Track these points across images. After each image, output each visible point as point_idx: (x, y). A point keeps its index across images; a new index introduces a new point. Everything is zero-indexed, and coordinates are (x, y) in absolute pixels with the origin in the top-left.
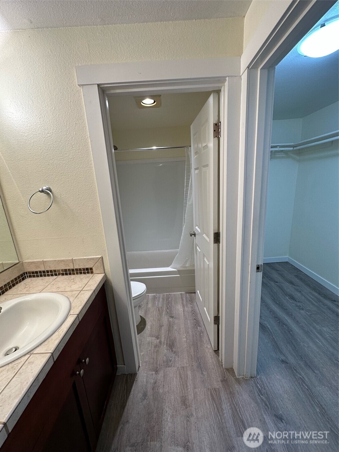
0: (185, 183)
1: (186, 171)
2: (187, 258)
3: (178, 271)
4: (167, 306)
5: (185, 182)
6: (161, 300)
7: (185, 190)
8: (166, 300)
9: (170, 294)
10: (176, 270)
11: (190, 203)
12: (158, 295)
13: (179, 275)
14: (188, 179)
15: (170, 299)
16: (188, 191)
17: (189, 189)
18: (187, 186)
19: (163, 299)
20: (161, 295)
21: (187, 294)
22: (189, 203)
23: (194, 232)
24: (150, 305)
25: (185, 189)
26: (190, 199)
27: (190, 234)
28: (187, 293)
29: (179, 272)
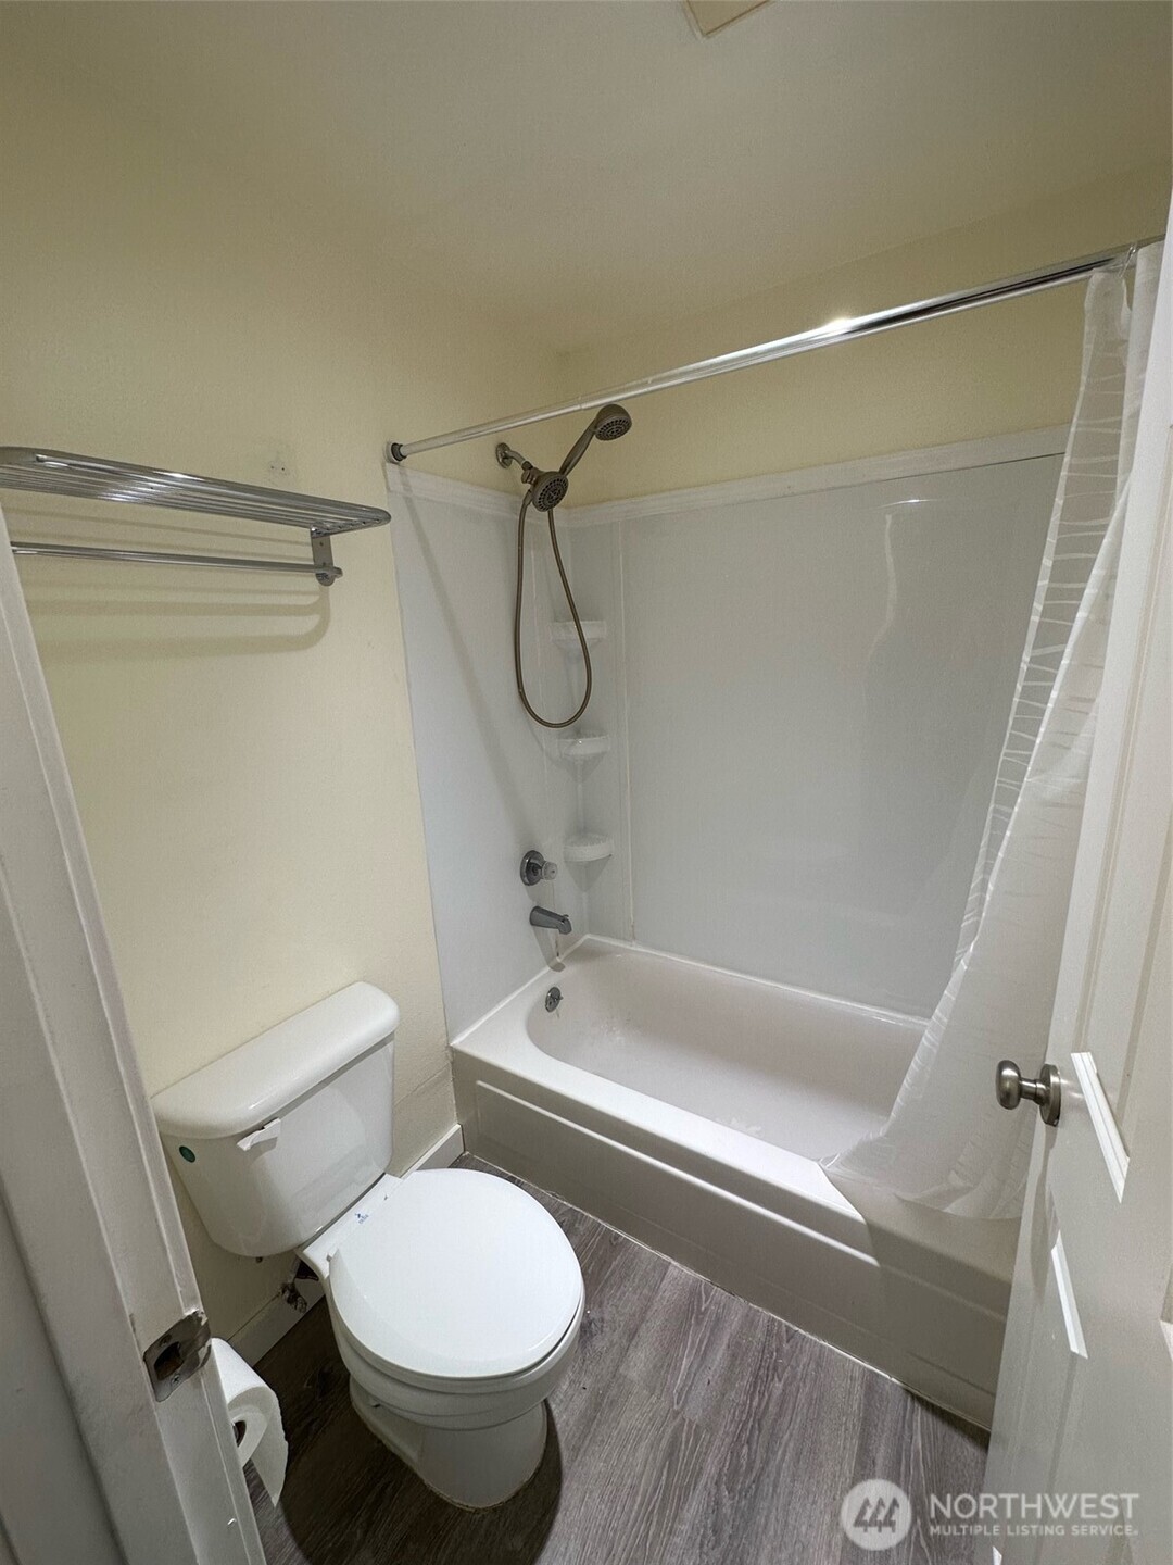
0: (1038, 606)
1: (1059, 501)
2: (956, 1181)
3: (872, 1228)
4: (734, 1452)
5: (1040, 594)
6: (719, 1356)
7: (1024, 667)
8: (748, 1377)
9: (791, 1335)
10: (859, 1217)
11: (1059, 782)
12: (718, 1293)
13: (871, 1260)
14: (1072, 573)
15: (778, 1386)
16: (1053, 678)
17: (1065, 662)
18: (1054, 632)
19: (734, 1356)
20: (739, 1307)
21: (919, 1409)
22: (1038, 785)
23: (1046, 1081)
24: (639, 1362)
25: (1026, 658)
26: (1059, 746)
27: (1000, 1079)
28: (917, 1399)
29: (875, 1236)
